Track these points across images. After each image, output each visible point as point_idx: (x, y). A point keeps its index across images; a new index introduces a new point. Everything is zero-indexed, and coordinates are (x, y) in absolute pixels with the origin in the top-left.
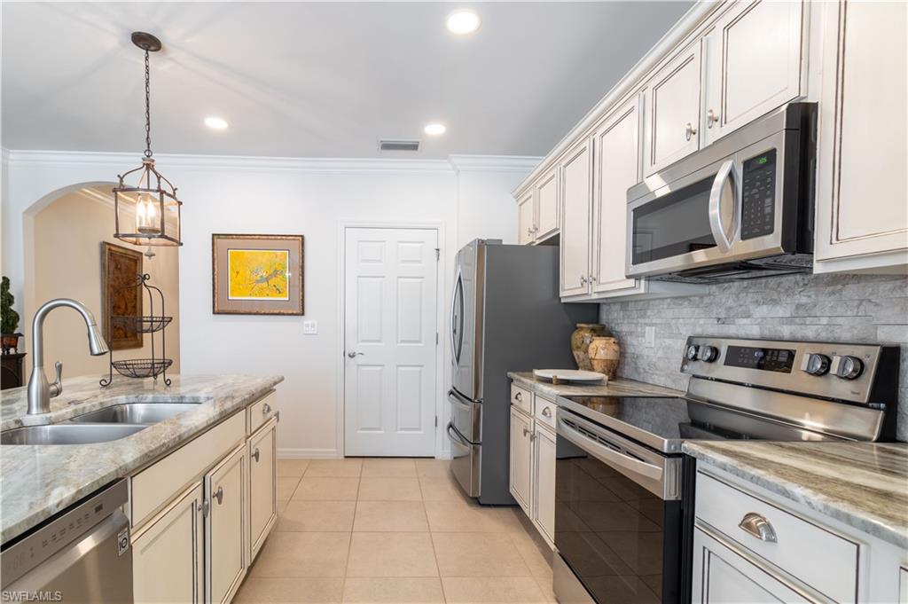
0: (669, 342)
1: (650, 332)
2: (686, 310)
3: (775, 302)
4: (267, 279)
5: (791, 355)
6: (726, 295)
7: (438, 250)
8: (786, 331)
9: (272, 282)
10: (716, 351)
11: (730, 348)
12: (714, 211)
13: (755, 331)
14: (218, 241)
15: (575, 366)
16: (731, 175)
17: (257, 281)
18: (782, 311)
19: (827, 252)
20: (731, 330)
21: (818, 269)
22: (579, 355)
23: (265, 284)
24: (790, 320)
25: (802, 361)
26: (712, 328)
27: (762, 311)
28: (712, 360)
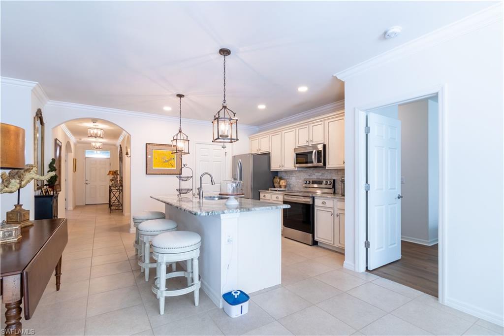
0: (298, 180)
1: (294, 178)
2: (302, 174)
3: (319, 172)
4: (168, 161)
5: (322, 181)
6: (310, 171)
7: (226, 153)
8: (321, 178)
9: (170, 162)
10: (310, 182)
11: (313, 181)
12: (313, 157)
13: (316, 178)
14: (148, 146)
15: (275, 188)
16: (315, 153)
17: (164, 162)
18: (320, 174)
19: (328, 166)
20: (311, 178)
21: (327, 168)
22: (276, 185)
23: (167, 163)
24: (320, 176)
25: (324, 182)
26: (308, 177)
27: (316, 174)
28: (309, 184)
